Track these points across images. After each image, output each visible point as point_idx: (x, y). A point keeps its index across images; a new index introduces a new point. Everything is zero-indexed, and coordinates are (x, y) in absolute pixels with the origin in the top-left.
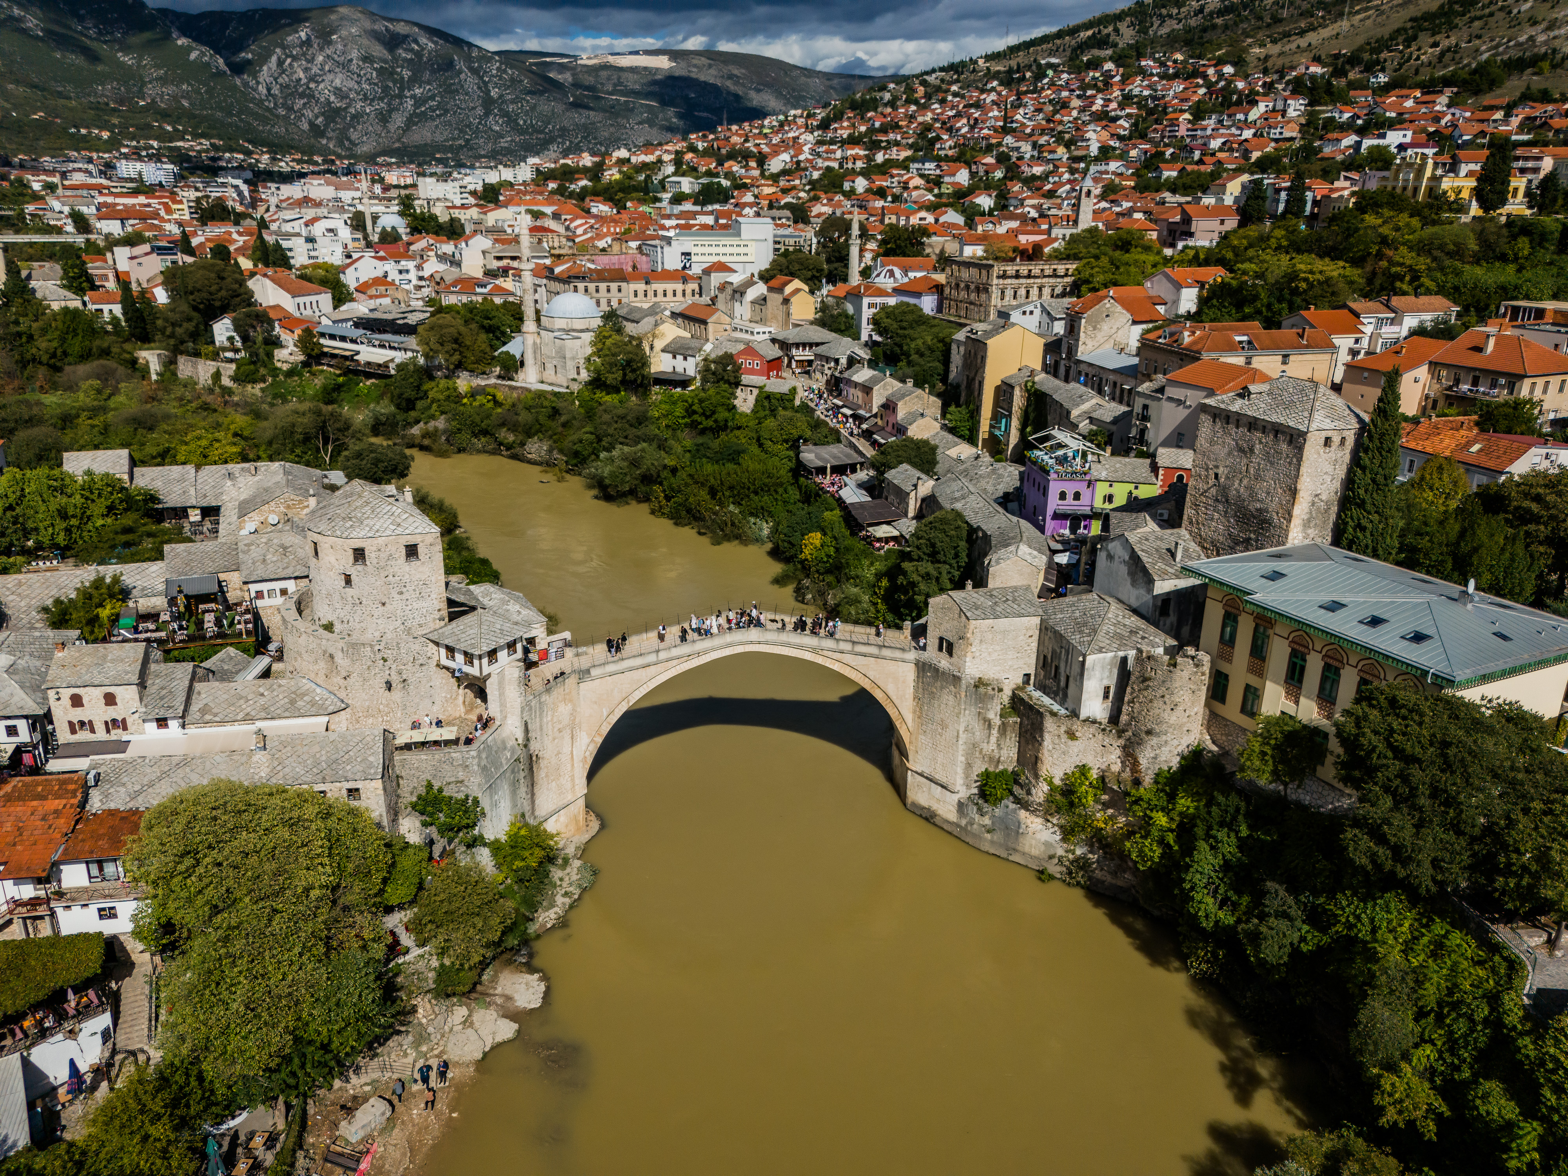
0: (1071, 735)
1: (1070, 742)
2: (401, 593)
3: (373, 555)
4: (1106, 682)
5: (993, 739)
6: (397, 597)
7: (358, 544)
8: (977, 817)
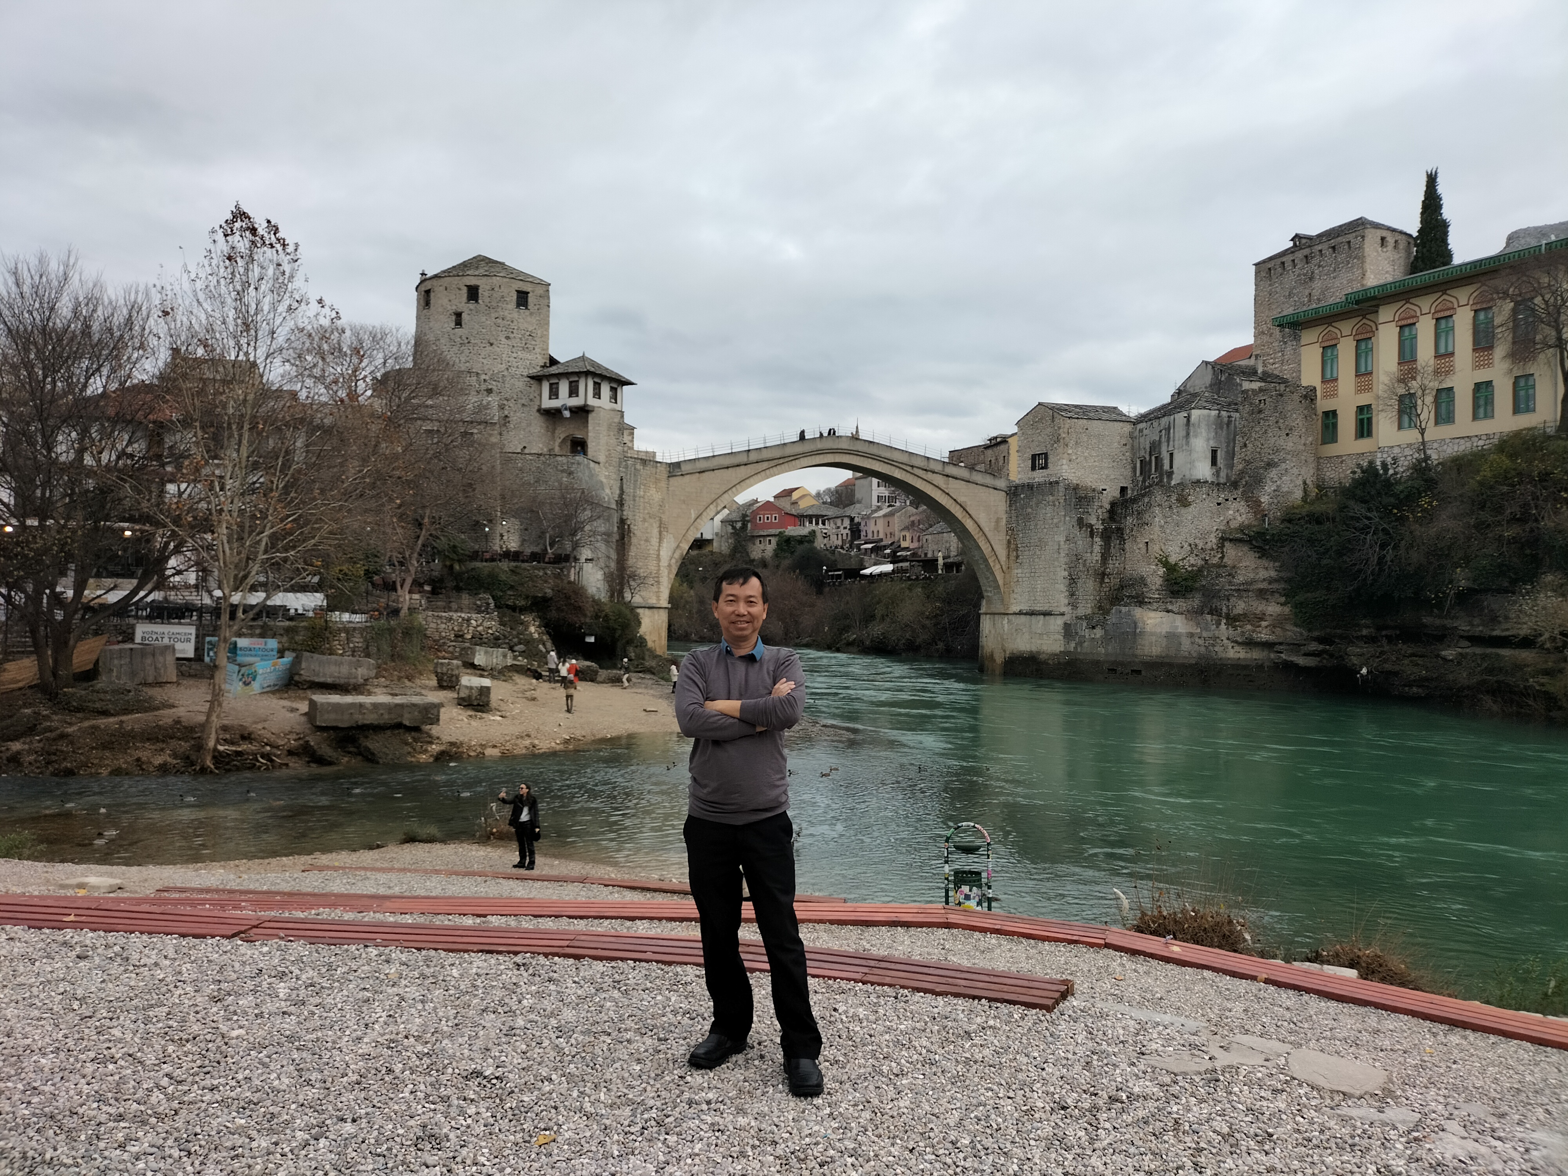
0: (1184, 502)
1: (1183, 511)
2: (508, 338)
3: (486, 294)
4: (1212, 443)
5: (1097, 549)
6: (503, 339)
7: (472, 281)
8: (1087, 633)
